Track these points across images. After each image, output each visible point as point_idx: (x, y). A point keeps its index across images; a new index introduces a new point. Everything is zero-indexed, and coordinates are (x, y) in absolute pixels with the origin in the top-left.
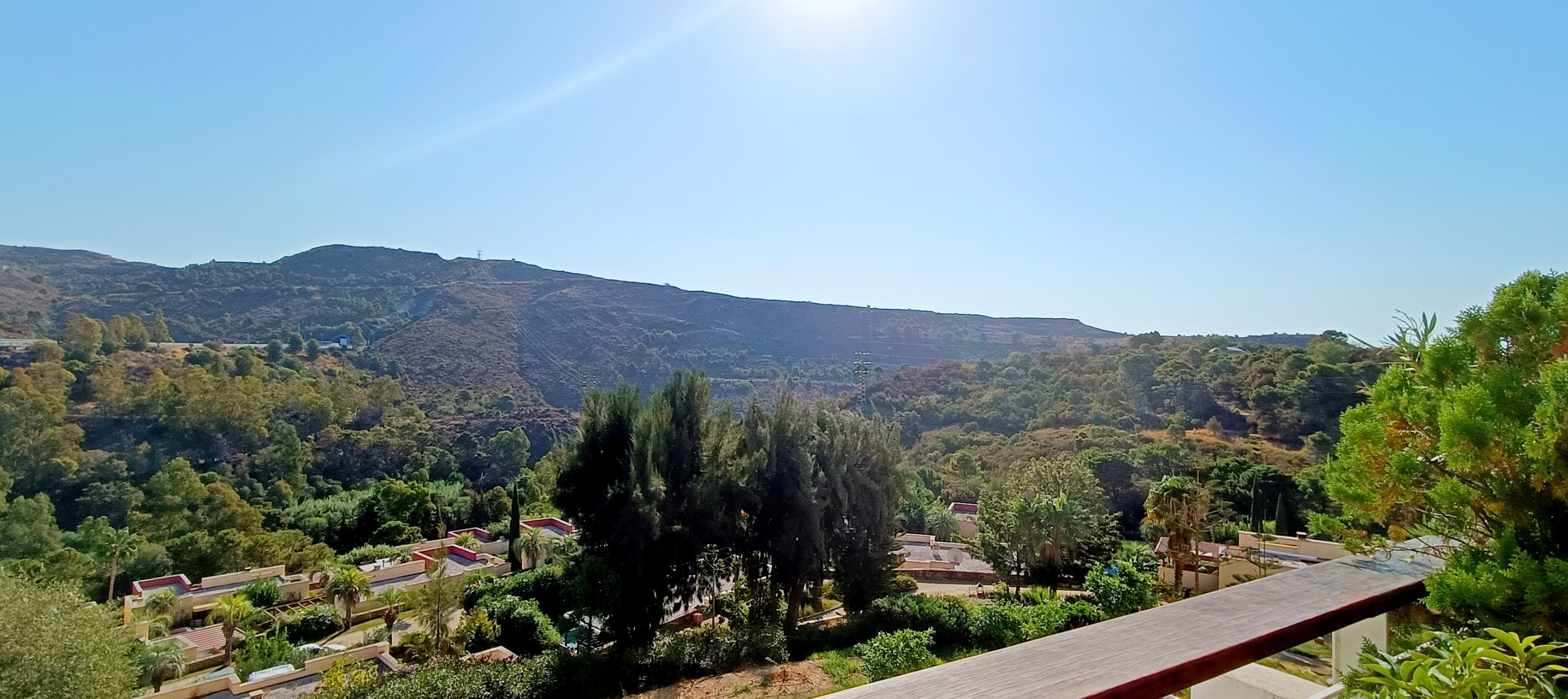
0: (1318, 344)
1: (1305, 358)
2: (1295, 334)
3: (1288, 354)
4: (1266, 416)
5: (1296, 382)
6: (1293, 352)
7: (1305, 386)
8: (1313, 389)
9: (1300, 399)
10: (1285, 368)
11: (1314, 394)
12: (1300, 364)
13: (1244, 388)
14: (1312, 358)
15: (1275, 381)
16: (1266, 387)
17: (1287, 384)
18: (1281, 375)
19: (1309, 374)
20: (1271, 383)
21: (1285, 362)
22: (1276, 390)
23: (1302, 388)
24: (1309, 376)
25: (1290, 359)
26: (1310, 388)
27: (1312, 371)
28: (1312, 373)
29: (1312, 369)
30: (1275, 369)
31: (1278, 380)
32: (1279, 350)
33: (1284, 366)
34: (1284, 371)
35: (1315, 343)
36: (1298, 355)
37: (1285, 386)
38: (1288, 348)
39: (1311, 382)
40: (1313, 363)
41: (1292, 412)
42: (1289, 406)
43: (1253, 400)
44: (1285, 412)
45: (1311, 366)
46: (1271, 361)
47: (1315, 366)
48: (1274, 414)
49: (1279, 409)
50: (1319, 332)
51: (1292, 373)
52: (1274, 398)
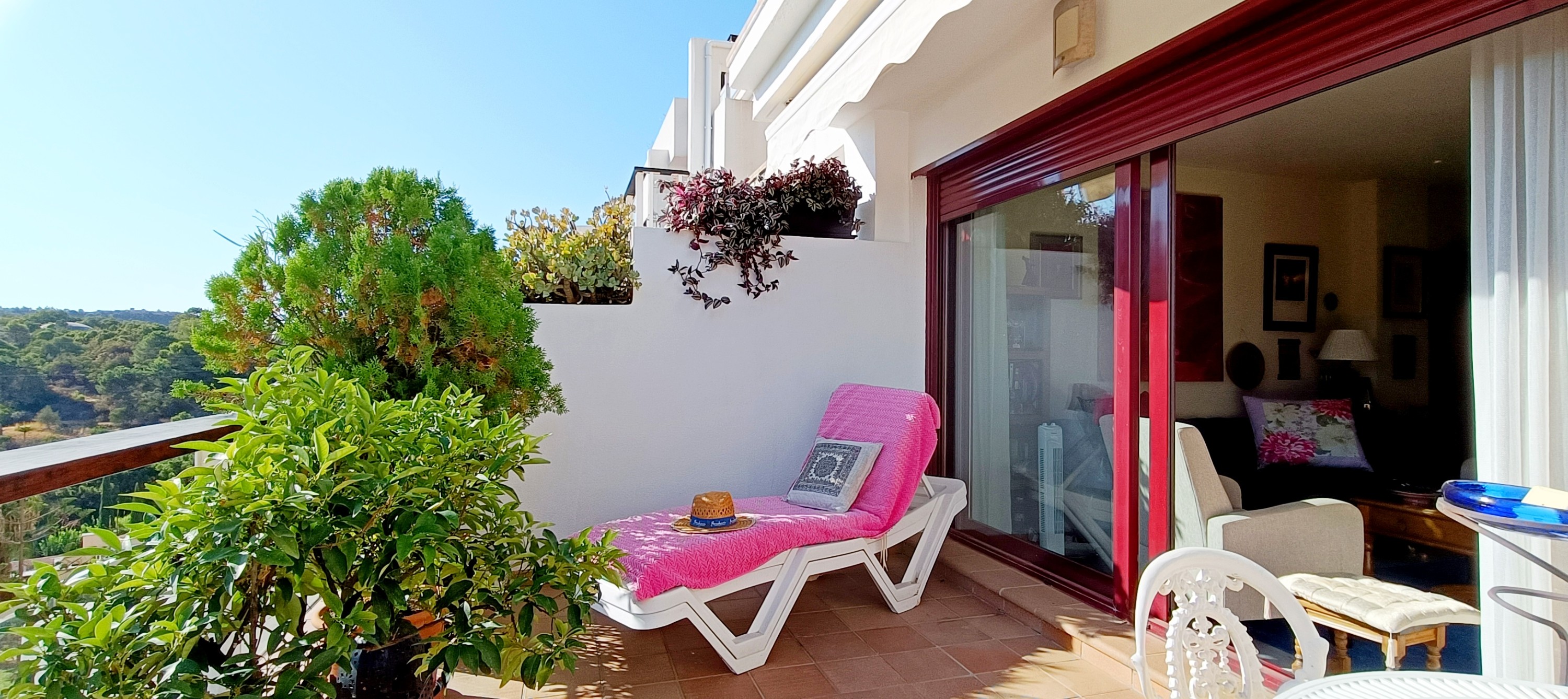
0: (182, 322)
1: (167, 335)
2: (156, 310)
3: (147, 331)
4: (121, 400)
5: (157, 361)
6: (154, 329)
7: (167, 365)
8: (176, 368)
9: (161, 379)
10: (143, 347)
11: (177, 374)
12: (162, 341)
13: (91, 370)
14: (176, 335)
15: (131, 361)
16: (120, 368)
17: (146, 364)
18: (140, 355)
19: (172, 352)
20: (126, 363)
21: (144, 340)
22: (132, 371)
23: (164, 367)
24: (171, 355)
25: (150, 336)
26: (172, 368)
27: (176, 349)
28: (175, 351)
29: (176, 347)
30: (132, 348)
31: (135, 360)
32: (136, 327)
33: (143, 344)
34: (142, 350)
35: (179, 320)
36: (159, 332)
37: (143, 366)
38: (148, 325)
39: (174, 361)
40: (177, 341)
41: (151, 395)
42: (147, 387)
43: (104, 383)
44: (143, 395)
45: (174, 344)
46: (126, 338)
47: (179, 344)
48: (130, 398)
49: (136, 392)
50: (183, 309)
51: (152, 352)
52: (131, 379)
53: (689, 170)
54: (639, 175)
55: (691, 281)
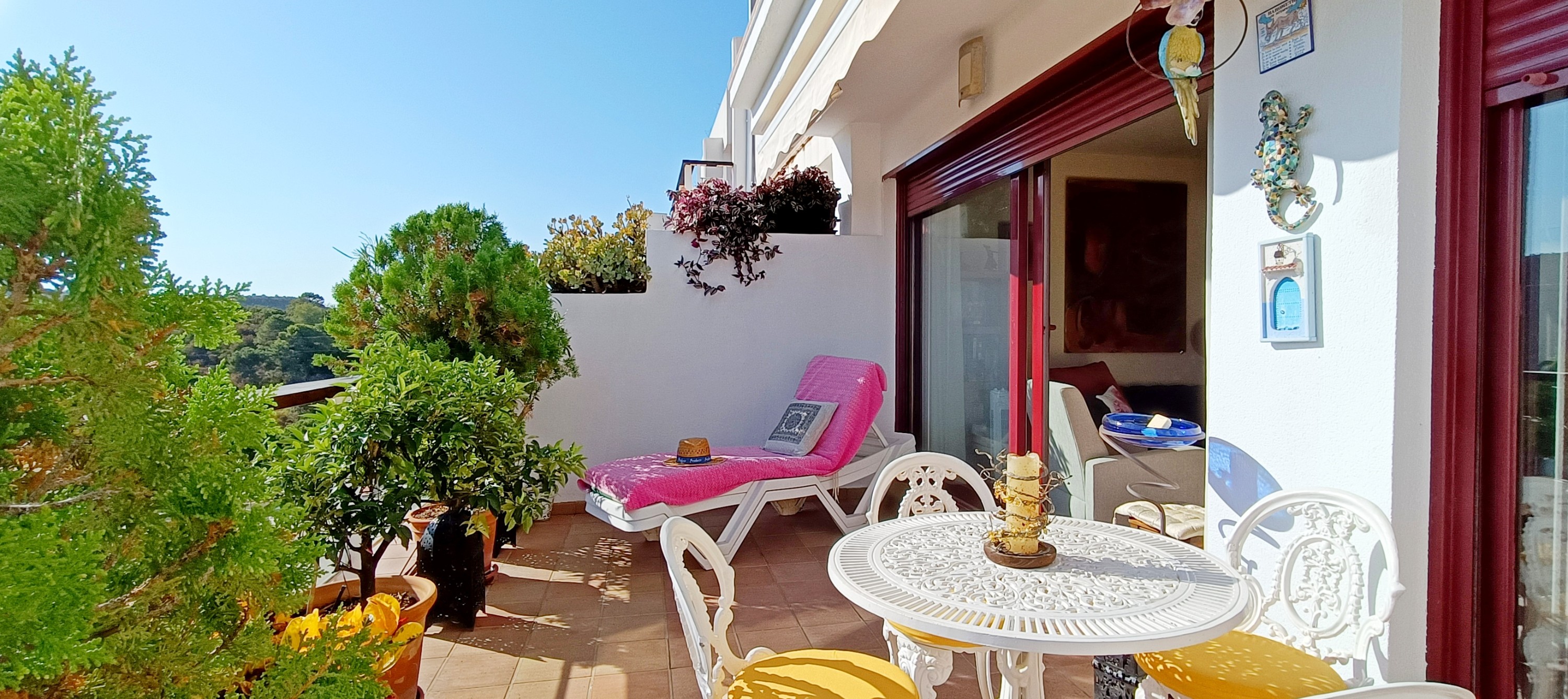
0: (297, 306)
1: (285, 319)
2: (274, 296)
3: (268, 315)
4: (248, 378)
5: (277, 342)
6: (274, 313)
7: (285, 346)
8: (293, 348)
9: (281, 359)
10: (265, 330)
11: (295, 354)
12: (281, 324)
13: (222, 351)
14: (292, 319)
15: (255, 342)
16: (246, 349)
17: (268, 345)
18: (262, 337)
19: (290, 334)
20: (251, 344)
21: (265, 323)
22: (256, 352)
23: (283, 348)
24: (289, 337)
25: (270, 320)
26: (290, 348)
27: (292, 331)
28: (292, 333)
29: (293, 329)
30: (255, 331)
31: (258, 342)
32: (258, 311)
33: (264, 327)
34: (264, 332)
35: (294, 304)
36: (278, 315)
37: (266, 347)
38: (268, 309)
39: (291, 343)
40: (293, 324)
41: (273, 373)
42: (270, 366)
43: (233, 363)
44: (266, 373)
45: (291, 326)
46: (250, 322)
47: (295, 327)
48: (256, 376)
49: (260, 370)
50: (297, 294)
51: (272, 334)
52: (255, 359)
53: (733, 162)
54: (688, 168)
55: (694, 272)
